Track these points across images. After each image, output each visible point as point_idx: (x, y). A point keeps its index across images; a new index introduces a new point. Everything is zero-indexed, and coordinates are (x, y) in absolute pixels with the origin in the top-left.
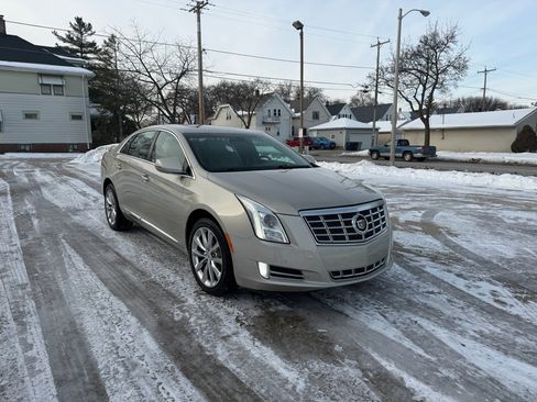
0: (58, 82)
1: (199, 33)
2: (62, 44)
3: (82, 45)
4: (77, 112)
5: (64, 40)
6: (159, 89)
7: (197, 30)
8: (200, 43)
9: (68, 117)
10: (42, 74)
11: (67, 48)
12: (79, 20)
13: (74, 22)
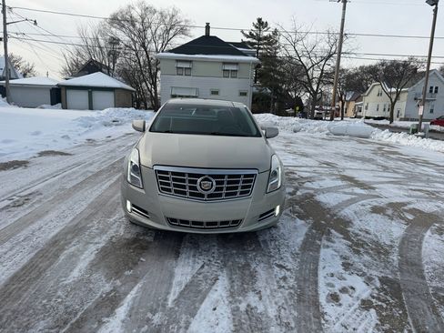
0: (234, 68)
1: (343, 20)
2: (246, 40)
3: (260, 39)
4: (243, 90)
5: (248, 37)
6: (307, 71)
7: (341, 18)
8: (342, 29)
9: (238, 94)
10: (225, 63)
11: (249, 42)
12: (259, 20)
13: (256, 22)
